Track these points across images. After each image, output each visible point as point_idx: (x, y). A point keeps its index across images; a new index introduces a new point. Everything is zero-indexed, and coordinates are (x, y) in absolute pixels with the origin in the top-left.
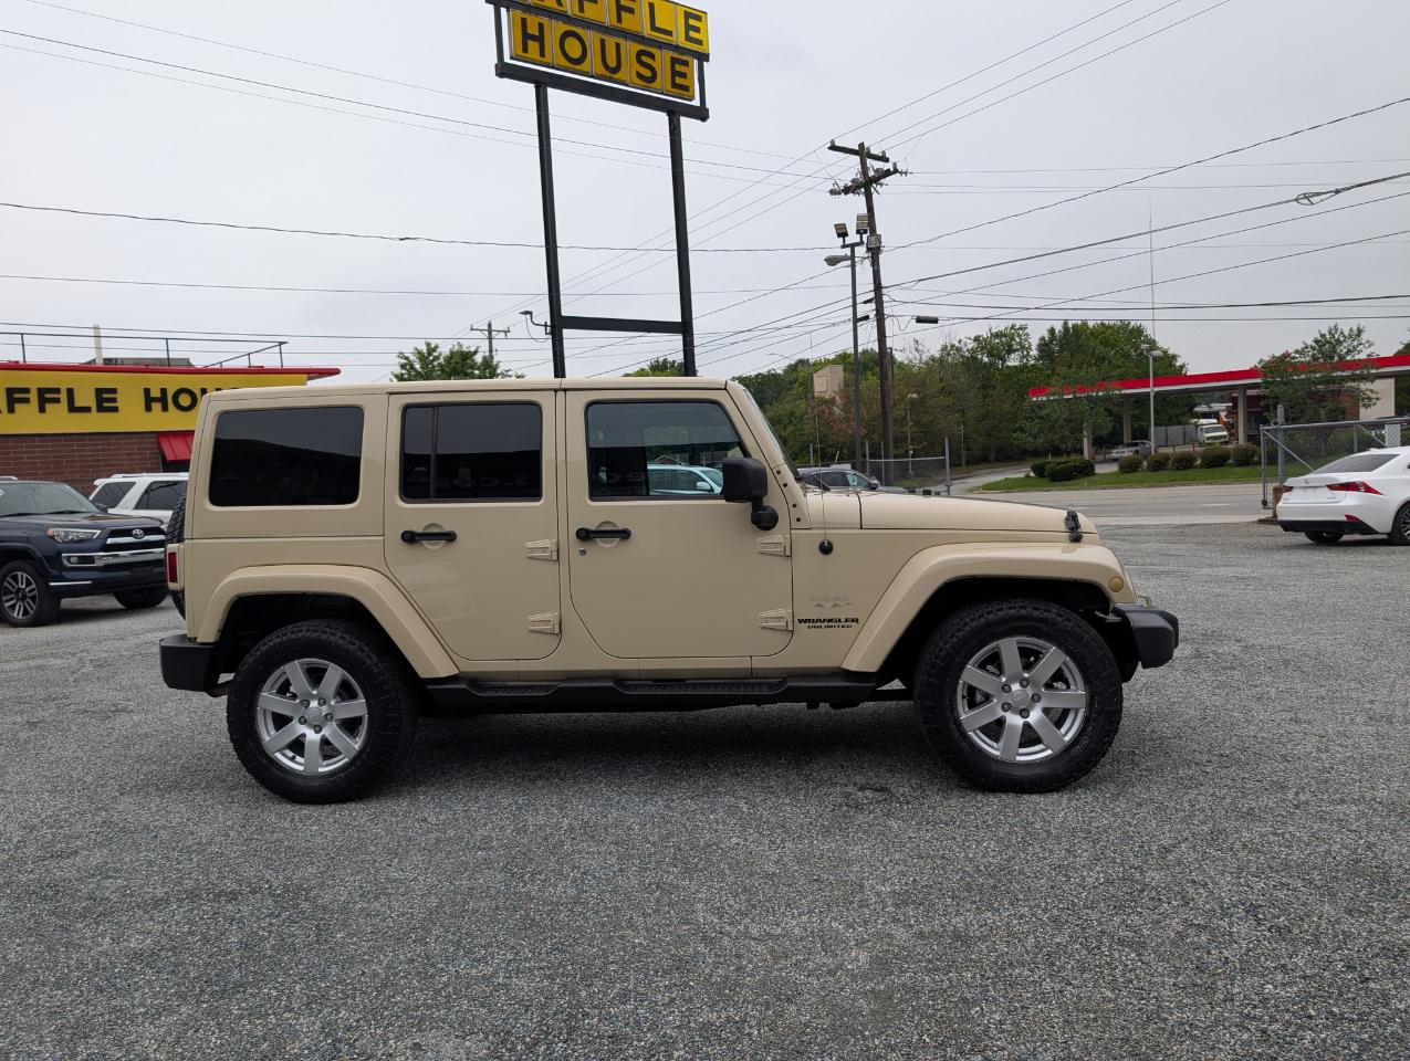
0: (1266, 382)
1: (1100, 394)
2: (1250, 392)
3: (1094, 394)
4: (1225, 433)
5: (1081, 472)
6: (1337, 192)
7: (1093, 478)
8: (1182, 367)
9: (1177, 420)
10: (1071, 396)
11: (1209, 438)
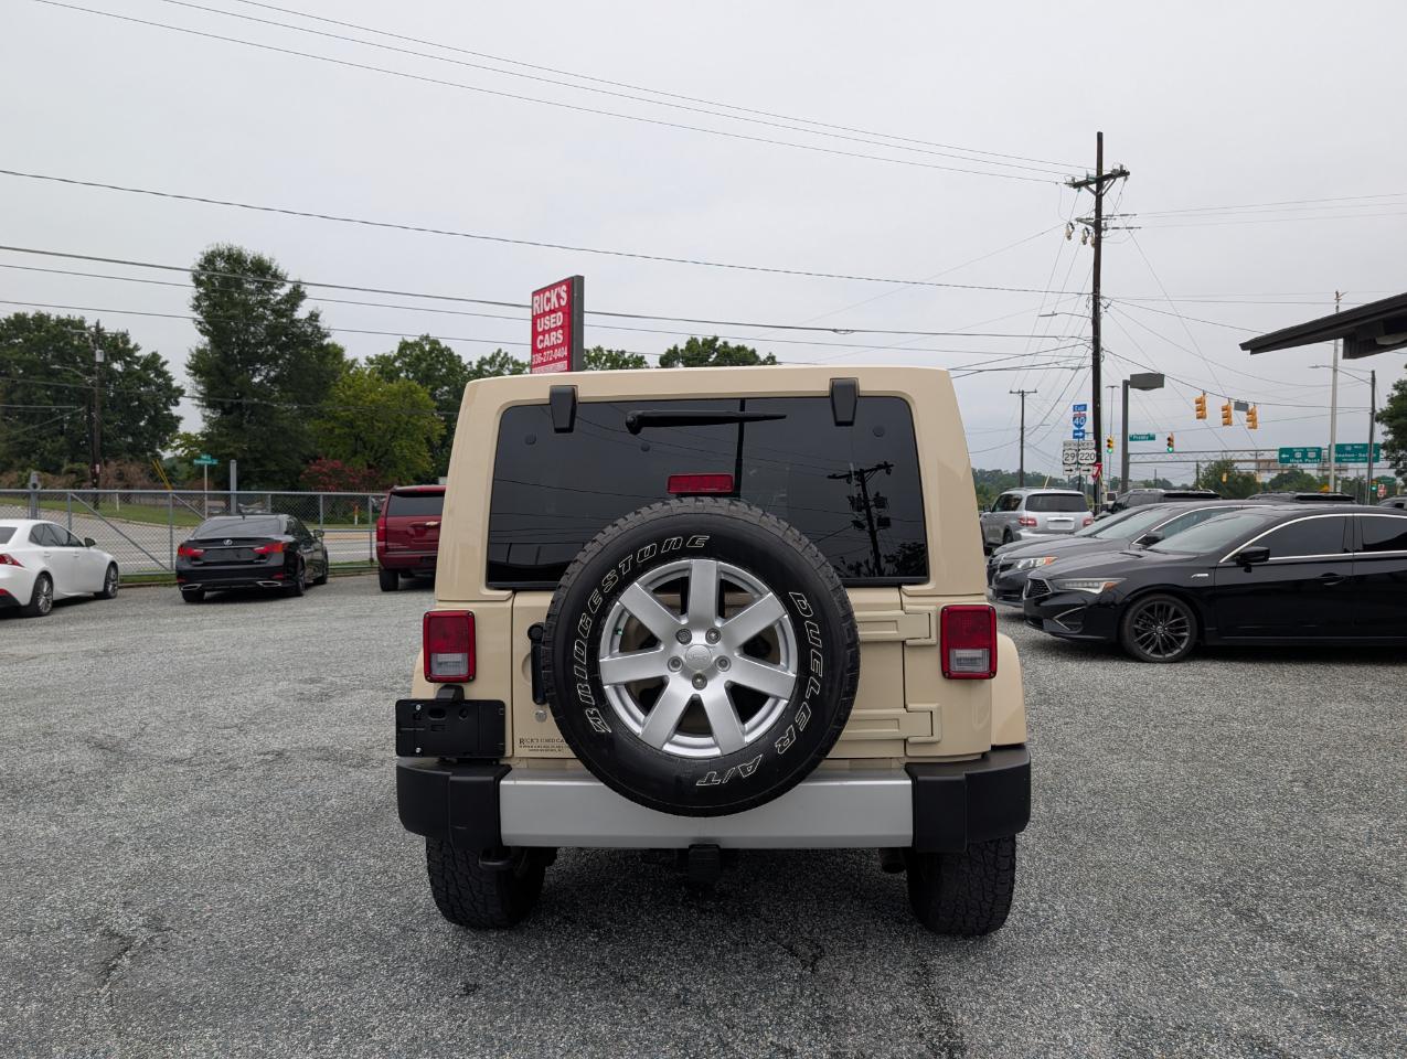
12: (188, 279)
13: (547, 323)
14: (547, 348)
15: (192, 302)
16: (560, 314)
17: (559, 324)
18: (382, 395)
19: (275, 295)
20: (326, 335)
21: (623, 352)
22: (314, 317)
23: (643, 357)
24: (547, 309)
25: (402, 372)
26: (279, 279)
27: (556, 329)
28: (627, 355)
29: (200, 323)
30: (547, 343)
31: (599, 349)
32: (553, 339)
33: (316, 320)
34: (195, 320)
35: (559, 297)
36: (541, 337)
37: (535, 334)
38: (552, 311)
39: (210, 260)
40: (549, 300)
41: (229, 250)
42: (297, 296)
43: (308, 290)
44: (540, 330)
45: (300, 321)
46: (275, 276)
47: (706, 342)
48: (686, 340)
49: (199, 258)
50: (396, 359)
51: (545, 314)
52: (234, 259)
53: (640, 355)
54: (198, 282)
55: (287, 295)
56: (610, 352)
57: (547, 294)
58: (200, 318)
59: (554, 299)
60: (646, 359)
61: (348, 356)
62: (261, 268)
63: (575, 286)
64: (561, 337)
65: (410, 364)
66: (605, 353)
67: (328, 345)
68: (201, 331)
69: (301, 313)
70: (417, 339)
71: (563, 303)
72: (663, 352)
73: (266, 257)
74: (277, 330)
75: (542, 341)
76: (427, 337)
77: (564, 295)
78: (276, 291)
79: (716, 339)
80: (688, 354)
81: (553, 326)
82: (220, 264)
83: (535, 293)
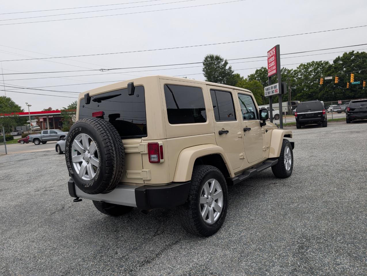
0: (62, 114)
1: (13, 116)
2: (50, 117)
3: (11, 116)
4: (39, 128)
5: (10, 139)
6: (109, 70)
7: (14, 140)
8: (23, 110)
9: (22, 124)
10: (3, 117)
11: (35, 129)
12: (202, 64)
13: (271, 60)
14: (271, 67)
15: (203, 70)
16: (274, 57)
17: (273, 60)
18: (248, 85)
19: (221, 64)
20: (233, 72)
21: (321, 61)
22: (230, 68)
23: (328, 62)
24: (271, 56)
25: (256, 78)
26: (222, 60)
27: (273, 61)
28: (322, 62)
29: (204, 74)
30: (271, 66)
31: (313, 62)
32: (272, 64)
33: (231, 69)
34: (203, 74)
35: (273, 52)
36: (270, 64)
37: (268, 63)
38: (272, 56)
39: (206, 58)
40: (271, 53)
41: (210, 55)
42: (226, 63)
43: (228, 62)
44: (269, 62)
45: (227, 70)
46: (221, 60)
47: (350, 53)
48: (343, 54)
49: (204, 59)
50: (255, 74)
51: (270, 58)
52: (212, 57)
53: (327, 61)
54: (204, 64)
55: (224, 64)
56: (317, 62)
57: (270, 52)
58: (204, 73)
59: (272, 53)
60: (329, 62)
61: (241, 76)
62: (218, 58)
63: (277, 48)
64: (274, 63)
65: (258, 76)
66: (315, 62)
67: (234, 74)
68: (205, 76)
69: (227, 68)
70: (260, 69)
71: (274, 53)
72: (335, 59)
73: (218, 55)
74: (221, 73)
75: (270, 65)
76: (263, 68)
77: (274, 51)
78: (221, 63)
79: (353, 51)
80: (343, 58)
81: (272, 60)
82: (209, 59)
83: (268, 52)
